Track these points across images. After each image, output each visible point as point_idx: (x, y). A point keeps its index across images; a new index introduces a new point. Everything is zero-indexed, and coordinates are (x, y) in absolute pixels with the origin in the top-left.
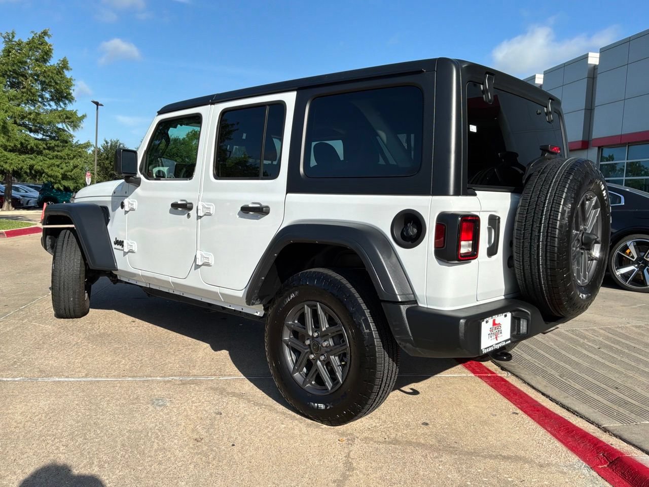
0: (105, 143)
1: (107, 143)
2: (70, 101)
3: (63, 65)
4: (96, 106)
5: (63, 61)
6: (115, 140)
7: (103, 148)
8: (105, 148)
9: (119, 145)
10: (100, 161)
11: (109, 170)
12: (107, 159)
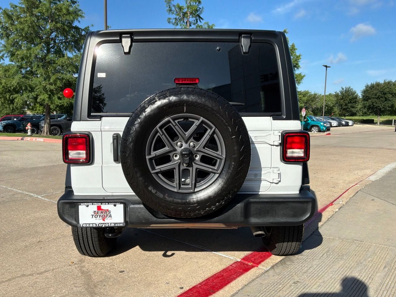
0: (342, 89)
1: (343, 89)
2: (298, 68)
3: (292, 48)
4: (326, 68)
5: (292, 45)
6: (348, 87)
7: (340, 93)
8: (342, 92)
9: (351, 90)
10: (337, 101)
11: (343, 106)
12: (342, 99)
